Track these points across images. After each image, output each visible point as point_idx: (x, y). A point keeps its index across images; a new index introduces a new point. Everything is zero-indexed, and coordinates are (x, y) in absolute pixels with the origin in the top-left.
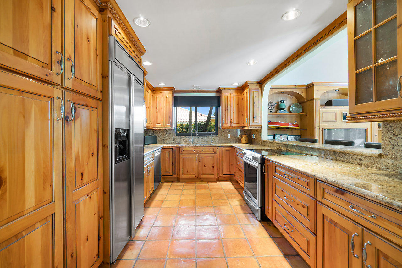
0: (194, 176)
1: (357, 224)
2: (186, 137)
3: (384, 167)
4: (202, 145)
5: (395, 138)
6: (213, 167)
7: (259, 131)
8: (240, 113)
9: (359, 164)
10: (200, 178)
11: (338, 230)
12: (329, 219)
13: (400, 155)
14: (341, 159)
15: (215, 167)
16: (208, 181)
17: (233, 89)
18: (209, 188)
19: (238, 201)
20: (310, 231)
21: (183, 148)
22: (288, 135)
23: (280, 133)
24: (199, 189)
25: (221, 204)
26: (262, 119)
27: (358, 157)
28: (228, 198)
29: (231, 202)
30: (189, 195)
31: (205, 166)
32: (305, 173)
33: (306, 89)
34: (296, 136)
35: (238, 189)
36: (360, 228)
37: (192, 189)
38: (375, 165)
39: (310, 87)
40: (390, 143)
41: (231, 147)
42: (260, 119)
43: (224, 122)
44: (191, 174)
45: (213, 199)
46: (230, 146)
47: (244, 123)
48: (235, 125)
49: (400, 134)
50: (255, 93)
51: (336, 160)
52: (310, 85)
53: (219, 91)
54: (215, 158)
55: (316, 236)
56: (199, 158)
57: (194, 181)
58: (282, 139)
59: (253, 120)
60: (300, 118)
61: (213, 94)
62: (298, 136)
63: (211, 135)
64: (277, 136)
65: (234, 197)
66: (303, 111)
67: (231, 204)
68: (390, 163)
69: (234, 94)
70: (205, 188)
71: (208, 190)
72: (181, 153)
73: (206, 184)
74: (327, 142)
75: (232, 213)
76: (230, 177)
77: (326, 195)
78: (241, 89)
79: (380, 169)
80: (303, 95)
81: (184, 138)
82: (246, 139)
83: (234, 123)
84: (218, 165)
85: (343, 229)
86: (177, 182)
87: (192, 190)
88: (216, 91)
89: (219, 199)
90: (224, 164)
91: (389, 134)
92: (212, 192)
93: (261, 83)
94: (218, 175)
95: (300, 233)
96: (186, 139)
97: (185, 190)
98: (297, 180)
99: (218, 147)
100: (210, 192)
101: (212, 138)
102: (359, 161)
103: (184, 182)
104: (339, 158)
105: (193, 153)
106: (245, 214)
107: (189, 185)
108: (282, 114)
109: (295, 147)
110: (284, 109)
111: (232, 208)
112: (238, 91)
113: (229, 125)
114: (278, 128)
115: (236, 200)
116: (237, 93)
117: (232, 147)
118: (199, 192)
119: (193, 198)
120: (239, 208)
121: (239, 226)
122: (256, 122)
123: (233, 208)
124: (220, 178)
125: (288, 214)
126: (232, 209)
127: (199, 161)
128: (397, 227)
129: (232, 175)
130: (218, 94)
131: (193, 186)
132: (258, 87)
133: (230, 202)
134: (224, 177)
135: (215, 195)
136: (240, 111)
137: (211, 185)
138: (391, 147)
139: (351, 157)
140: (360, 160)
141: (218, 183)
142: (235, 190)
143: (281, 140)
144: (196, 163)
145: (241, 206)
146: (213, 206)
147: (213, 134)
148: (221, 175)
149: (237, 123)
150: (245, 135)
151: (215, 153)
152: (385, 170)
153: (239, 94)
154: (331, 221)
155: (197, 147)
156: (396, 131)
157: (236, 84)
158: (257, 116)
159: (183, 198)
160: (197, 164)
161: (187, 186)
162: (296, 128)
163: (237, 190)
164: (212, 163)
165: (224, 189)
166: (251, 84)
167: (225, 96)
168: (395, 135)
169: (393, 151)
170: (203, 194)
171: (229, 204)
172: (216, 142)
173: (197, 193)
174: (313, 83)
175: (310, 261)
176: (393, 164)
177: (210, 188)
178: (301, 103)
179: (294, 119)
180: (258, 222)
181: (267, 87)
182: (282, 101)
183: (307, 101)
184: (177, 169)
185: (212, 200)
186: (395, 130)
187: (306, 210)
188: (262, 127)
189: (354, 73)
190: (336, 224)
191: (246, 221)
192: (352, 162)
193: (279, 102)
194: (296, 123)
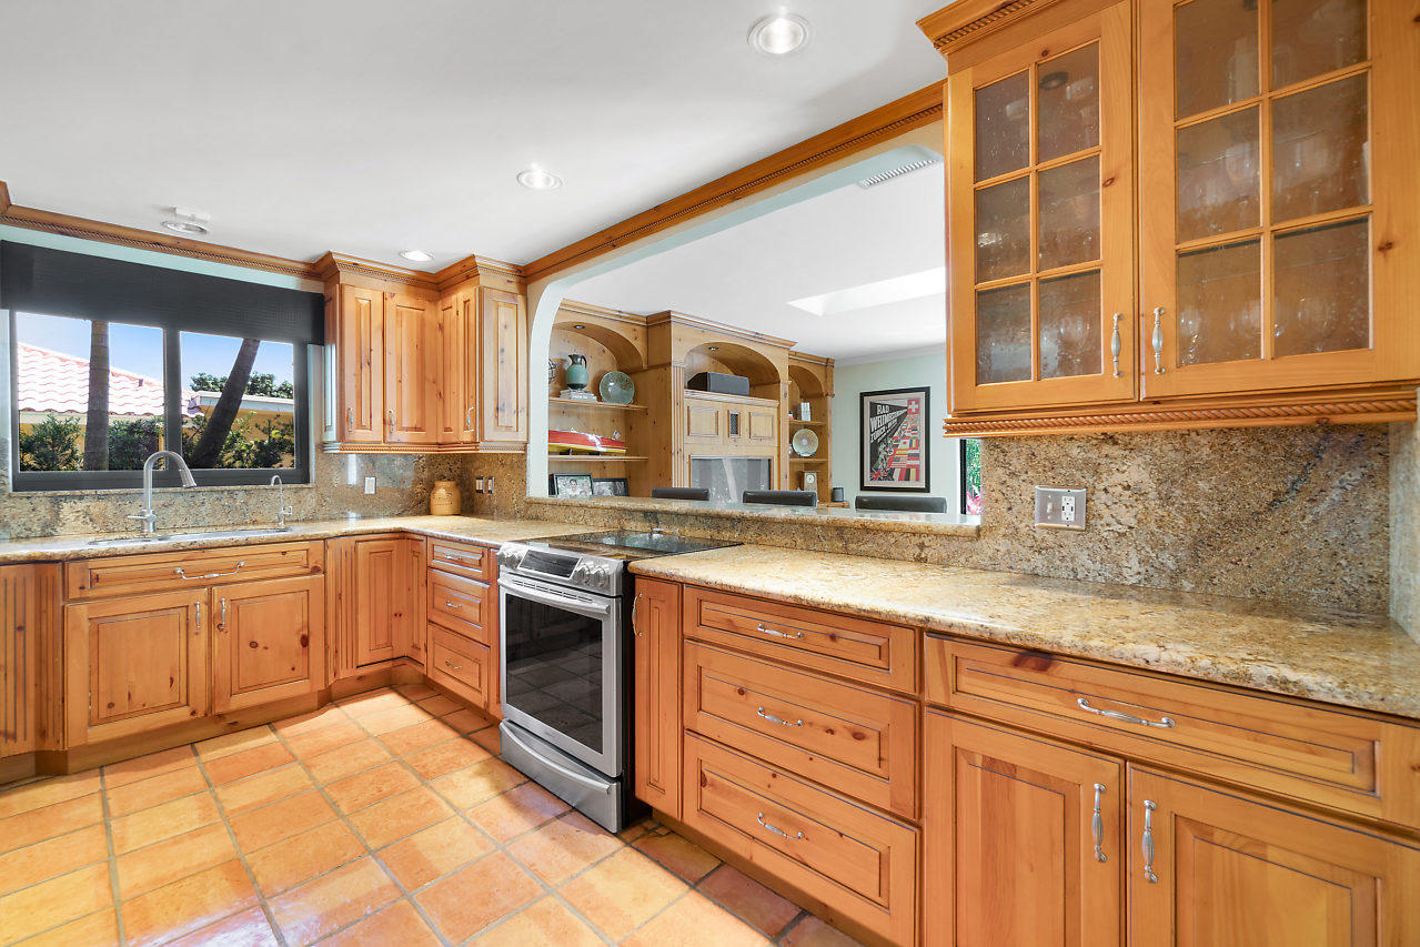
0: (182, 714)
1: (1099, 755)
2: (99, 498)
3: (987, 562)
4: (237, 537)
5: (1013, 482)
6: (305, 641)
7: (516, 463)
8: (427, 386)
9: (919, 560)
10: (221, 716)
11: (1023, 791)
12: (979, 761)
13: (1027, 526)
14: (862, 548)
15: (316, 644)
16: (273, 717)
17: (396, 277)
18: (295, 758)
19: (479, 774)
20: (887, 817)
21: (92, 564)
22: (594, 476)
23: (567, 470)
24: (228, 780)
25: (404, 822)
26: (528, 415)
27: (916, 540)
28: (425, 777)
29: (450, 794)
30: (176, 840)
31: (254, 645)
32: (880, 613)
33: (644, 329)
34: (614, 480)
35: (448, 719)
36: (1111, 768)
37: (183, 794)
38: (962, 559)
39: (658, 324)
40: (1000, 496)
41: (397, 535)
42: (523, 416)
43: (353, 419)
44: (157, 709)
45: (344, 809)
46: (391, 532)
47: (447, 429)
48: (405, 436)
49: (1027, 473)
50: (501, 309)
51: (847, 553)
52: (659, 320)
53: (323, 270)
54: (316, 597)
55: (920, 828)
56: (215, 609)
57: (178, 739)
58: (578, 493)
59: (497, 417)
60: (626, 423)
61: (289, 282)
62: (620, 480)
63: (276, 482)
64: (560, 483)
65: (449, 766)
66: (636, 400)
67: (456, 804)
68: (1003, 549)
69: (401, 299)
70: (265, 762)
71: (298, 769)
72: (74, 593)
73: (265, 739)
74: (749, 499)
75: (484, 848)
76: (388, 671)
77: (966, 682)
78: (434, 285)
79: (976, 568)
80: (639, 345)
81: (81, 505)
82: (456, 494)
83: (402, 429)
84: (331, 630)
85: (1042, 781)
86: (37, 783)
87: (190, 802)
88: (302, 267)
89: (381, 797)
90: (363, 618)
91: (1000, 471)
92: (321, 776)
93: (528, 276)
94: (331, 675)
95: (841, 835)
96: (96, 507)
97: (132, 819)
98: (828, 643)
99: (329, 542)
100: (311, 778)
101: (280, 499)
102: (918, 551)
103: (101, 768)
104: (854, 546)
105: (173, 584)
106: (540, 826)
107: (150, 772)
108: (578, 405)
109: (692, 520)
110: (582, 386)
111: (469, 822)
112: (421, 290)
113: (375, 434)
114: (567, 452)
115: (469, 772)
116: (416, 295)
117: (401, 534)
118: (238, 796)
119: (216, 846)
120: (499, 807)
121: (551, 900)
122: (508, 428)
123: (473, 820)
124: (335, 691)
125: (774, 776)
126: (475, 827)
127: (214, 622)
128: (1249, 739)
129: (399, 662)
130: (315, 287)
131: (186, 772)
132: (513, 288)
133: (443, 792)
134: (360, 678)
135: (345, 782)
136: (429, 375)
137: (298, 738)
138: (1004, 506)
139: (893, 540)
140: (922, 546)
141: (332, 715)
142: (434, 723)
143: (573, 494)
144: (193, 639)
145: (504, 793)
146: (367, 850)
147: (287, 478)
148: (343, 674)
149: (416, 429)
150: (442, 478)
151: (315, 570)
152: (990, 568)
153: (421, 302)
154: (991, 765)
155: (204, 548)
156: (1016, 464)
157: (419, 258)
158: (510, 405)
159: (131, 877)
160: (199, 643)
161: (133, 787)
162: (616, 454)
163: (445, 723)
164: (299, 620)
165: (381, 739)
166: (486, 268)
167: (359, 299)
168: (1013, 474)
169: (1010, 518)
170: (269, 800)
171: (446, 807)
172: (302, 516)
173: (229, 807)
174: (669, 312)
175: (891, 924)
176: (1009, 552)
177: (296, 752)
178: (628, 373)
179: (608, 423)
180: (613, 844)
181: (553, 295)
182: (577, 356)
183: (650, 367)
184: (42, 698)
185: (343, 817)
186: (1014, 461)
187: (871, 745)
188: (531, 447)
189: (970, 288)
190: (1011, 771)
191: (565, 857)
192: (895, 555)
193: (563, 361)
194: (617, 436)
